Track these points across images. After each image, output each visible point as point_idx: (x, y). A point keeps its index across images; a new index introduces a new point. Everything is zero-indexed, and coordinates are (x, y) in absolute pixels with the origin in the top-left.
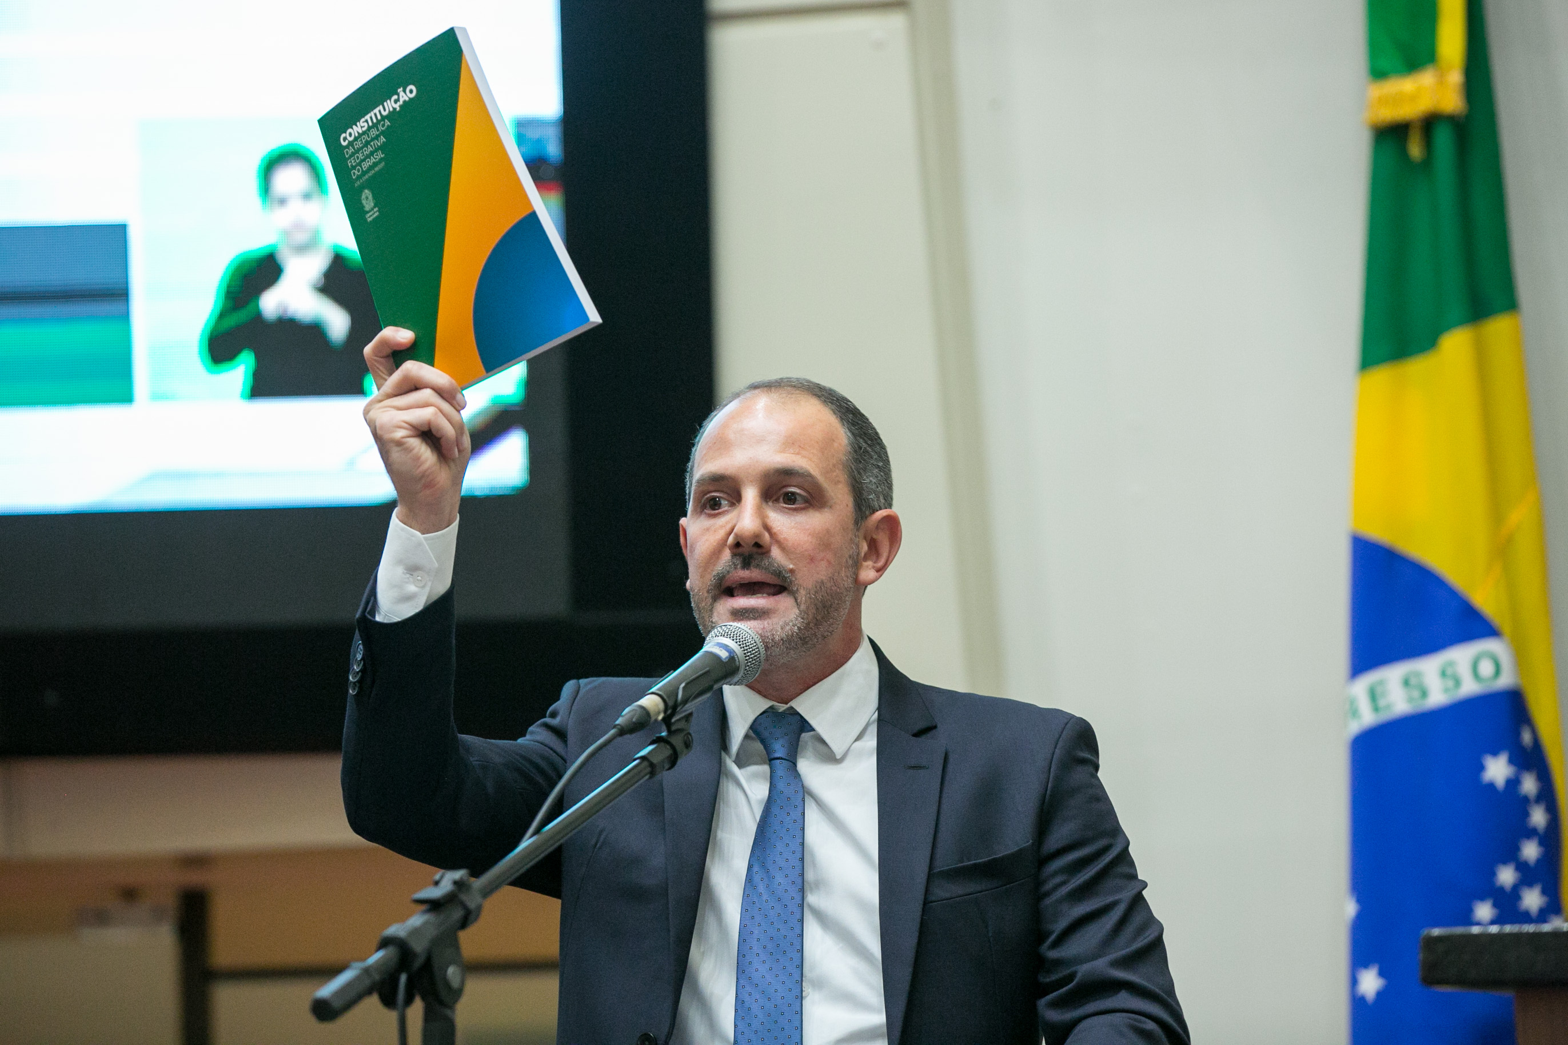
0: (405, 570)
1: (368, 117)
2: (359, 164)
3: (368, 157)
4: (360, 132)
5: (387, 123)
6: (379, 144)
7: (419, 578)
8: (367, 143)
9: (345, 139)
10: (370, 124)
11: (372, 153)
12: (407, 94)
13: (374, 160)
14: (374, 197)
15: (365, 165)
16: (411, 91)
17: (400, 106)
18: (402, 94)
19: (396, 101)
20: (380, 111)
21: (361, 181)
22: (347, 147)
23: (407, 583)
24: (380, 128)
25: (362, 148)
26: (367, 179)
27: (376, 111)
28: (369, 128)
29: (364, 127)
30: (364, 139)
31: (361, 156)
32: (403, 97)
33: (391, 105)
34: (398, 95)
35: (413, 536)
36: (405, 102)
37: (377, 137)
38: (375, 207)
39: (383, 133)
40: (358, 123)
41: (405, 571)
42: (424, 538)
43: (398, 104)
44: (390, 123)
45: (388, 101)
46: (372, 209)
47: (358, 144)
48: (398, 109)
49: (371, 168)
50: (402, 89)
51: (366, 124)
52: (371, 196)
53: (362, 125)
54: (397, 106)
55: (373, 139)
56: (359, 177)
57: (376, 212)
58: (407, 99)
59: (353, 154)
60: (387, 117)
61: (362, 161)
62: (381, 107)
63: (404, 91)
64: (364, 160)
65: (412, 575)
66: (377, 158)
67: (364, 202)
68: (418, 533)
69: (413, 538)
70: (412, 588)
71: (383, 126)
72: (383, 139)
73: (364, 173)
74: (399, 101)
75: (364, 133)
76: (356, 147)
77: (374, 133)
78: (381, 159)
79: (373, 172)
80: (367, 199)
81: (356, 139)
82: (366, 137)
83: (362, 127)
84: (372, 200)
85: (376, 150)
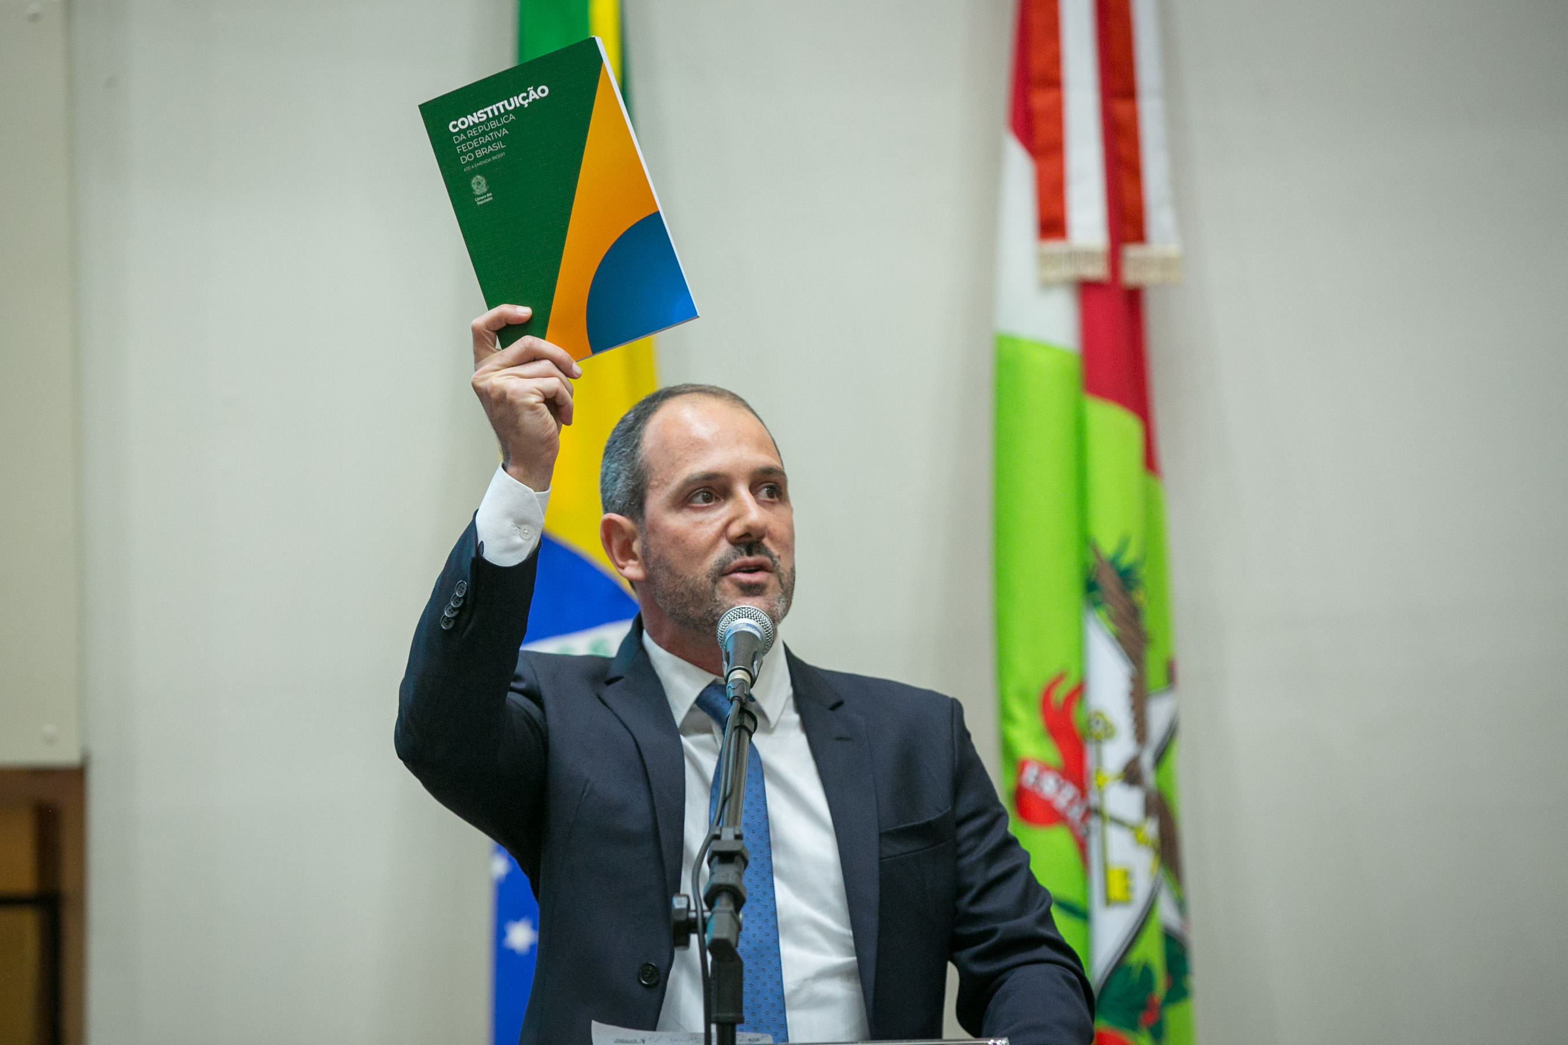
0: (514, 522)
1: (488, 109)
2: (472, 152)
3: (486, 145)
4: (477, 121)
5: (512, 117)
6: (500, 136)
7: (526, 531)
8: (484, 134)
9: (455, 127)
10: (491, 116)
11: (489, 143)
12: (539, 93)
13: (492, 149)
14: (487, 184)
15: (479, 154)
16: (543, 91)
17: (528, 103)
18: (532, 92)
19: (524, 99)
20: (504, 106)
21: (473, 167)
22: (458, 133)
23: (514, 534)
24: (503, 121)
25: (477, 137)
26: (480, 166)
27: (500, 105)
28: (488, 119)
29: (482, 117)
30: (481, 128)
31: (475, 144)
32: (533, 95)
33: (517, 101)
34: (528, 93)
35: (526, 492)
36: (534, 100)
37: (498, 129)
38: (488, 192)
39: (505, 126)
40: (475, 114)
41: (514, 524)
42: (537, 495)
43: (527, 101)
44: (515, 117)
45: (515, 98)
46: (485, 194)
47: (473, 133)
48: (526, 106)
49: (485, 157)
50: (532, 88)
51: (485, 116)
52: (484, 181)
53: (480, 116)
54: (525, 103)
55: (492, 130)
56: (469, 163)
57: (490, 197)
58: (538, 98)
59: (464, 141)
60: (512, 111)
61: (476, 149)
62: (506, 102)
63: (535, 90)
64: (479, 148)
65: (520, 528)
66: (496, 148)
67: (474, 187)
68: (532, 490)
69: (526, 494)
70: (518, 540)
71: (506, 119)
72: (505, 131)
73: (476, 160)
74: (528, 99)
75: (481, 123)
76: (469, 135)
77: (494, 124)
78: (500, 151)
79: (490, 160)
80: (479, 185)
81: (469, 127)
82: (484, 127)
83: (479, 118)
84: (485, 186)
85: (496, 140)
